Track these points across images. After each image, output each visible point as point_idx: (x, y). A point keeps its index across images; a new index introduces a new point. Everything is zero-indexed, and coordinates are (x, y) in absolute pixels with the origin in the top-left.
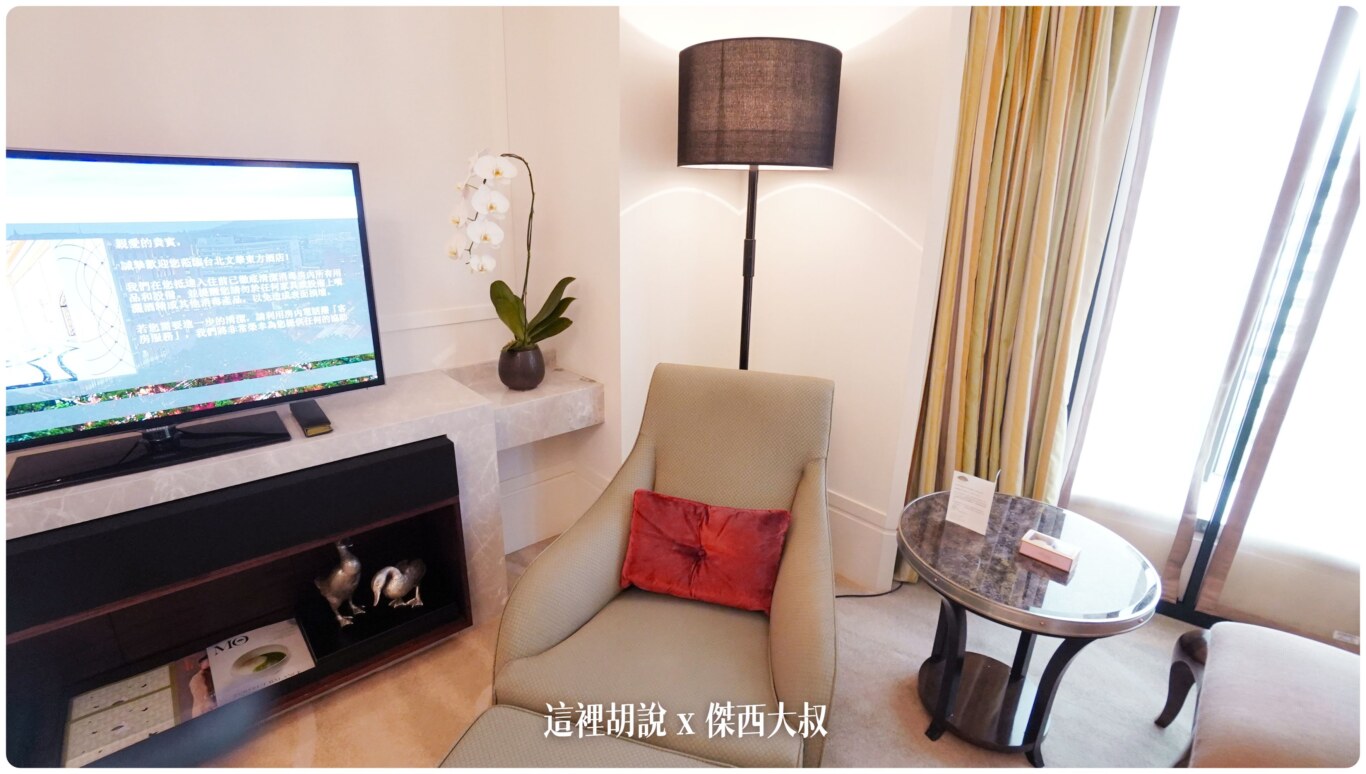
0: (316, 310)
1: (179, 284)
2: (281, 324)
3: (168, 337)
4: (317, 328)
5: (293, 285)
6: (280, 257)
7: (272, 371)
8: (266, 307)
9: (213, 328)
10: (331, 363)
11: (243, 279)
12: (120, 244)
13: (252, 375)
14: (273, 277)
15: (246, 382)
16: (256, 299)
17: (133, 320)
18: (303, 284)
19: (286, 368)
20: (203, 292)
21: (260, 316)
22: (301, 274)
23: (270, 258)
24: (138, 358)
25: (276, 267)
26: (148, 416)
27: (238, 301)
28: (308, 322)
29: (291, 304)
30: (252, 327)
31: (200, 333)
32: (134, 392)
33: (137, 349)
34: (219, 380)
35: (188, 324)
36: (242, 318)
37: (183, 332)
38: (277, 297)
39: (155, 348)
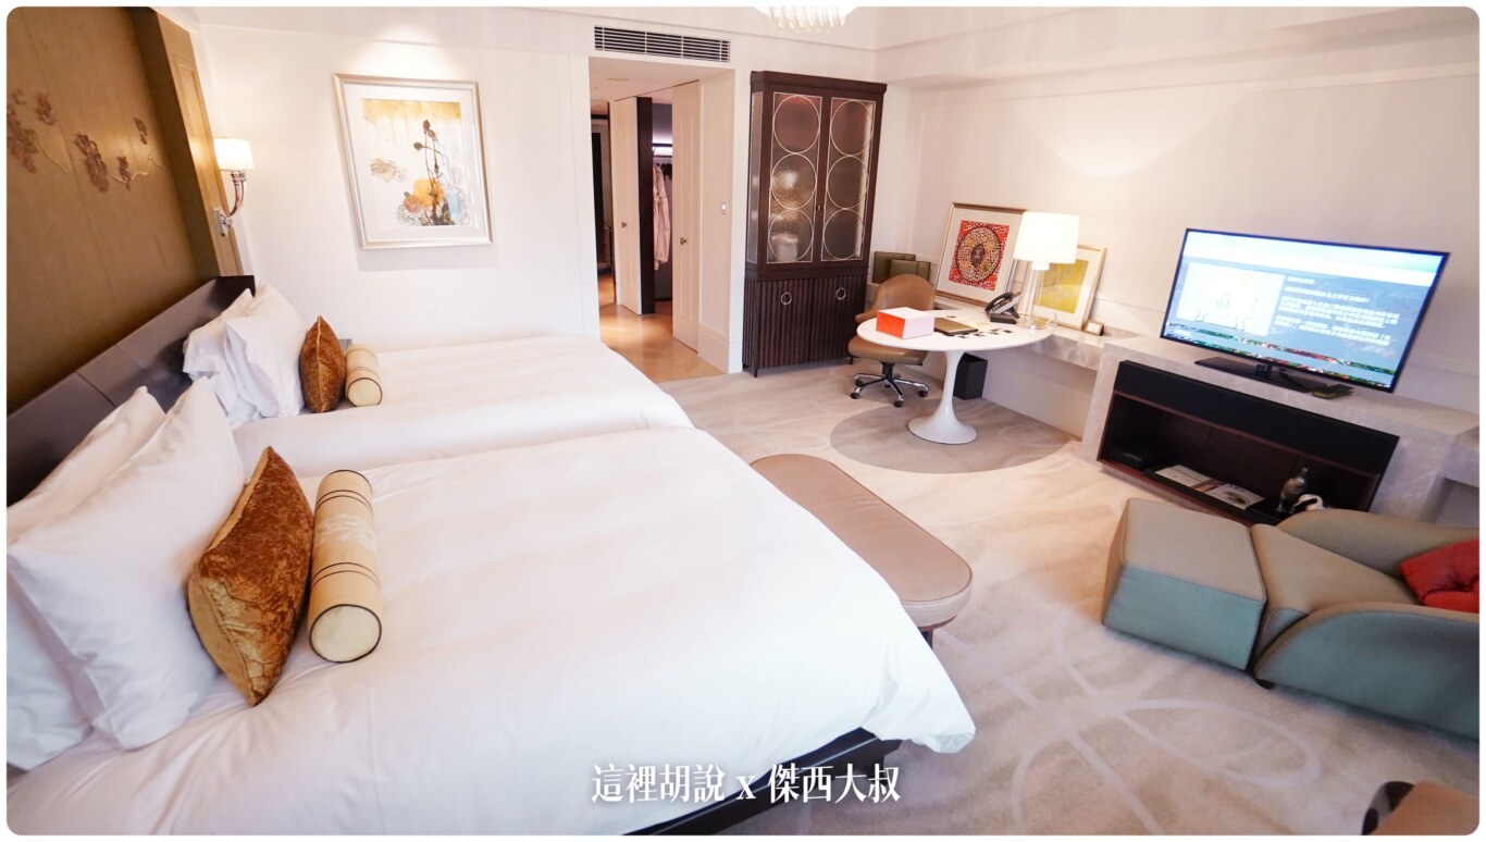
0: (1370, 334)
1: (1305, 302)
2: (1344, 336)
3: (1287, 325)
4: (1364, 344)
5: (1363, 316)
6: (1363, 300)
7: (1326, 358)
8: (1341, 324)
9: (1310, 327)
10: (1362, 366)
11: (1337, 307)
12: (1291, 279)
13: (1314, 356)
14: (1354, 309)
15: (1310, 358)
16: (1338, 319)
17: (1278, 312)
18: (1369, 318)
19: (1334, 359)
20: (1314, 309)
21: (1335, 328)
22: (1372, 312)
23: (1358, 299)
24: (1270, 330)
25: (1359, 305)
26: (1259, 357)
27: (1328, 317)
28: (1361, 339)
29: (1356, 327)
30: (1328, 332)
31: (1301, 327)
32: (1260, 344)
33: (1272, 325)
34: (1297, 353)
35: (1299, 321)
36: (1325, 326)
37: (1294, 324)
38: (1350, 321)
39: (1279, 328)
